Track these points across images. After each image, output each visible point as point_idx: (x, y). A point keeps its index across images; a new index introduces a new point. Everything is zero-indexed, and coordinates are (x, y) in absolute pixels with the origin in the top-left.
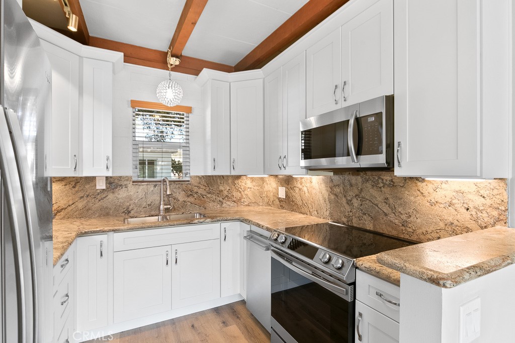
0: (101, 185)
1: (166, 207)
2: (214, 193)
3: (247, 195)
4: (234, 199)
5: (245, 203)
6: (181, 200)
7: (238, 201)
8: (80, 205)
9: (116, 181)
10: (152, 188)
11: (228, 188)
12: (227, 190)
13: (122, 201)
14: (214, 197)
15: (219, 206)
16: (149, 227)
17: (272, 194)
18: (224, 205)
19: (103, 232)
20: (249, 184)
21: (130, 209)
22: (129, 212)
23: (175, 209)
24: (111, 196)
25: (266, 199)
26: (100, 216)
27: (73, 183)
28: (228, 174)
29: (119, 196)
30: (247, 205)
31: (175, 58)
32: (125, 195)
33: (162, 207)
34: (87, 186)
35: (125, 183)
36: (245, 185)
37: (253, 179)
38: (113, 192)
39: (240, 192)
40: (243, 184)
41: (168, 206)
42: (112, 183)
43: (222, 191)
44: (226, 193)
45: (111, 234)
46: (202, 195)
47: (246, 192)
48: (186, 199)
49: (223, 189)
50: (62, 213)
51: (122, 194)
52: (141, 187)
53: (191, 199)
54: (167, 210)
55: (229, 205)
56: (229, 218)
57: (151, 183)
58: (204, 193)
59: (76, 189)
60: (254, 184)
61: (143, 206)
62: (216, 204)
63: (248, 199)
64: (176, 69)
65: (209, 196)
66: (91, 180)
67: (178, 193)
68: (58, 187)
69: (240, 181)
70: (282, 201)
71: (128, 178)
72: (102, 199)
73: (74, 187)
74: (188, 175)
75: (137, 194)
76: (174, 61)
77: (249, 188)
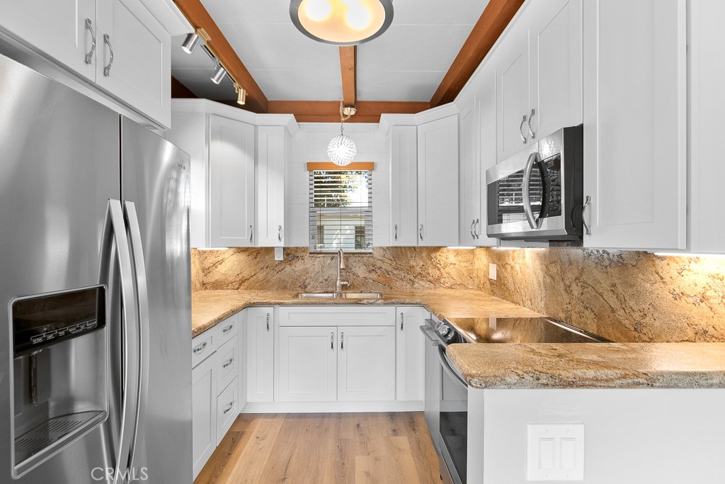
0: (279, 257)
1: (342, 283)
2: (402, 270)
3: (448, 273)
4: (431, 278)
5: (446, 284)
6: (361, 276)
7: (436, 281)
8: (261, 276)
9: (293, 252)
10: (329, 261)
11: (421, 263)
12: (421, 266)
13: (299, 274)
14: (403, 274)
15: (408, 286)
16: (312, 304)
17: (483, 273)
18: (416, 285)
19: (269, 304)
20: (452, 258)
21: (306, 284)
22: (306, 287)
23: (354, 287)
24: (288, 268)
25: (476, 280)
26: (277, 289)
27: (255, 254)
28: (415, 245)
29: (296, 269)
30: (449, 288)
31: (349, 108)
32: (301, 268)
33: (338, 283)
34: (267, 257)
35: (302, 254)
36: (446, 260)
37: (457, 253)
38: (290, 264)
39: (439, 269)
40: (443, 259)
41: (345, 283)
42: (289, 255)
43: (413, 267)
44: (418, 270)
45: (277, 306)
46: (387, 272)
47: (447, 269)
48: (367, 275)
49: (414, 264)
50: (246, 284)
51: (298, 266)
52: (318, 260)
53: (373, 276)
54: (344, 287)
55: (424, 286)
56: (408, 301)
57: (327, 255)
58: (390, 269)
59: (258, 260)
60: (460, 258)
61: (320, 281)
62: (404, 283)
63: (451, 279)
64: (352, 119)
65: (396, 272)
66: (270, 250)
67: (358, 268)
68: (242, 258)
69: (438, 254)
70: (493, 284)
71: (304, 249)
72: (280, 271)
73: (255, 258)
74: (370, 246)
75: (313, 267)
76: (350, 112)
77: (451, 264)
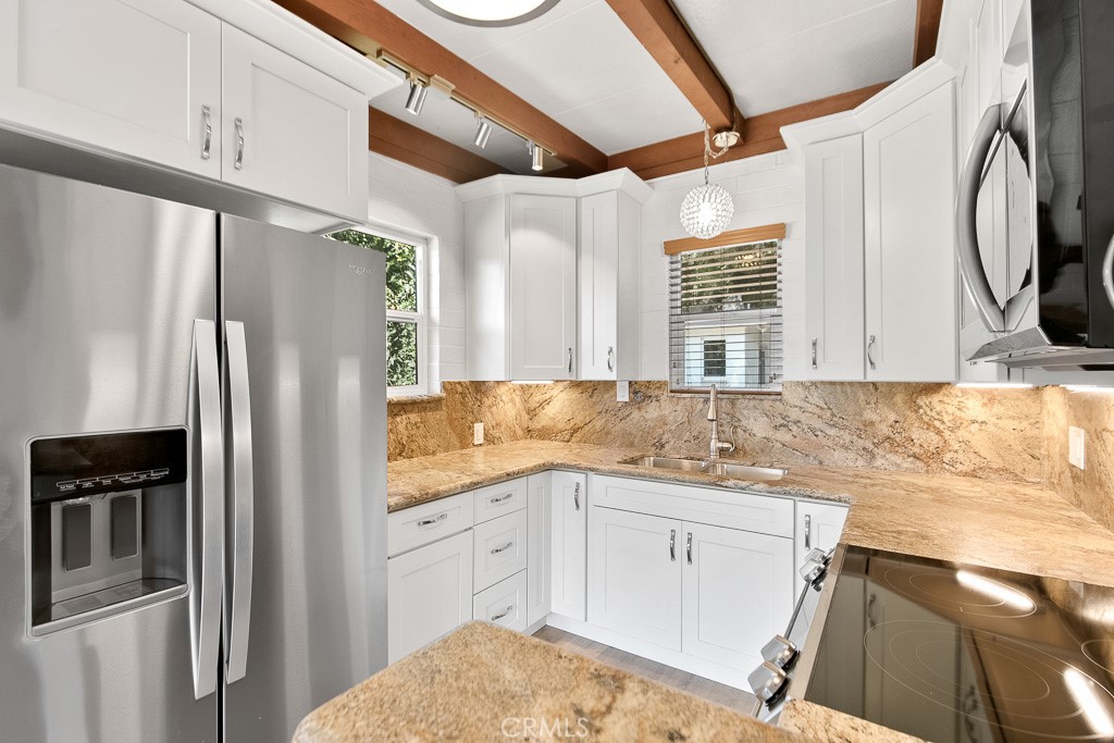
0: (623, 395)
1: (720, 445)
2: (845, 428)
3: (967, 443)
4: (916, 450)
5: (958, 465)
6: (759, 435)
7: (931, 459)
8: (598, 424)
9: (643, 389)
10: (700, 406)
11: (892, 417)
12: (891, 421)
13: (652, 425)
14: (847, 437)
15: (861, 462)
16: (640, 475)
18: (879, 462)
19: (577, 468)
20: (975, 409)
21: (663, 441)
22: (663, 446)
23: (745, 453)
24: (636, 415)
25: (1046, 463)
27: (590, 390)
29: (648, 416)
30: (966, 474)
31: (724, 134)
32: (656, 415)
33: (713, 443)
34: (606, 396)
35: (657, 392)
36: (958, 413)
37: (991, 398)
38: (639, 408)
39: (939, 432)
40: (951, 409)
41: (726, 445)
42: (637, 393)
43: (872, 423)
44: (884, 430)
45: (590, 474)
46: (813, 431)
47: (962, 433)
48: (770, 433)
49: (875, 417)
50: (578, 434)
51: (652, 411)
52: (682, 403)
53: (786, 437)
54: (722, 451)
55: (898, 466)
56: (820, 493)
57: (697, 395)
58: (817, 424)
59: (594, 399)
60: (998, 409)
61: (685, 438)
62: (851, 455)
63: (972, 456)
65: (832, 432)
66: (610, 386)
67: (752, 420)
68: (574, 396)
69: (935, 399)
70: (1079, 480)
71: (661, 385)
72: (624, 418)
73: (591, 396)
74: (780, 380)
75: (673, 414)
76: (727, 139)
77: (974, 422)
